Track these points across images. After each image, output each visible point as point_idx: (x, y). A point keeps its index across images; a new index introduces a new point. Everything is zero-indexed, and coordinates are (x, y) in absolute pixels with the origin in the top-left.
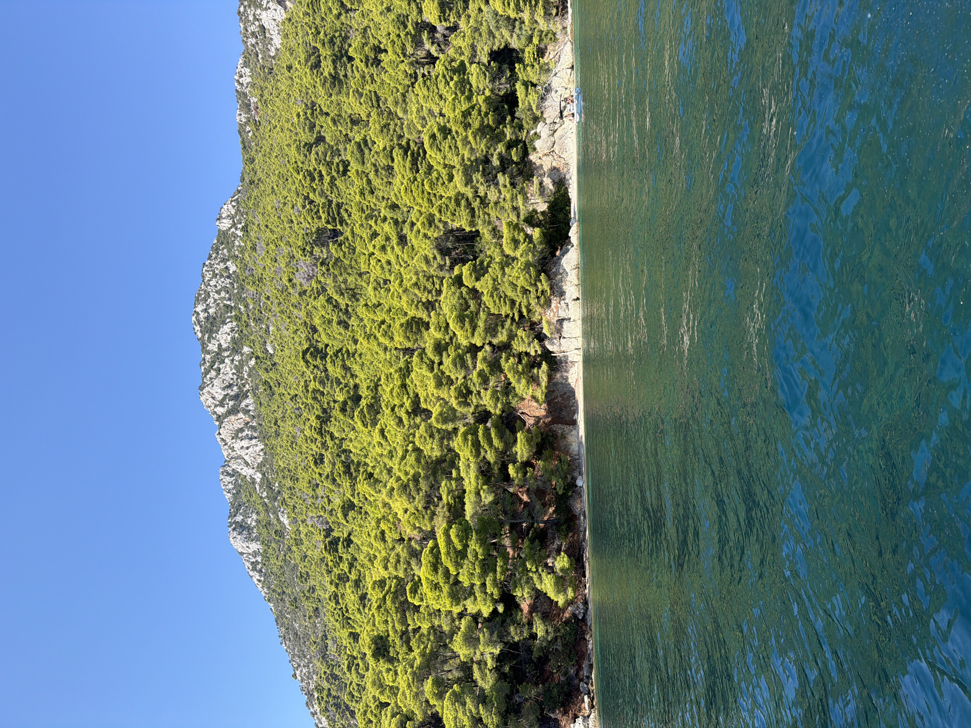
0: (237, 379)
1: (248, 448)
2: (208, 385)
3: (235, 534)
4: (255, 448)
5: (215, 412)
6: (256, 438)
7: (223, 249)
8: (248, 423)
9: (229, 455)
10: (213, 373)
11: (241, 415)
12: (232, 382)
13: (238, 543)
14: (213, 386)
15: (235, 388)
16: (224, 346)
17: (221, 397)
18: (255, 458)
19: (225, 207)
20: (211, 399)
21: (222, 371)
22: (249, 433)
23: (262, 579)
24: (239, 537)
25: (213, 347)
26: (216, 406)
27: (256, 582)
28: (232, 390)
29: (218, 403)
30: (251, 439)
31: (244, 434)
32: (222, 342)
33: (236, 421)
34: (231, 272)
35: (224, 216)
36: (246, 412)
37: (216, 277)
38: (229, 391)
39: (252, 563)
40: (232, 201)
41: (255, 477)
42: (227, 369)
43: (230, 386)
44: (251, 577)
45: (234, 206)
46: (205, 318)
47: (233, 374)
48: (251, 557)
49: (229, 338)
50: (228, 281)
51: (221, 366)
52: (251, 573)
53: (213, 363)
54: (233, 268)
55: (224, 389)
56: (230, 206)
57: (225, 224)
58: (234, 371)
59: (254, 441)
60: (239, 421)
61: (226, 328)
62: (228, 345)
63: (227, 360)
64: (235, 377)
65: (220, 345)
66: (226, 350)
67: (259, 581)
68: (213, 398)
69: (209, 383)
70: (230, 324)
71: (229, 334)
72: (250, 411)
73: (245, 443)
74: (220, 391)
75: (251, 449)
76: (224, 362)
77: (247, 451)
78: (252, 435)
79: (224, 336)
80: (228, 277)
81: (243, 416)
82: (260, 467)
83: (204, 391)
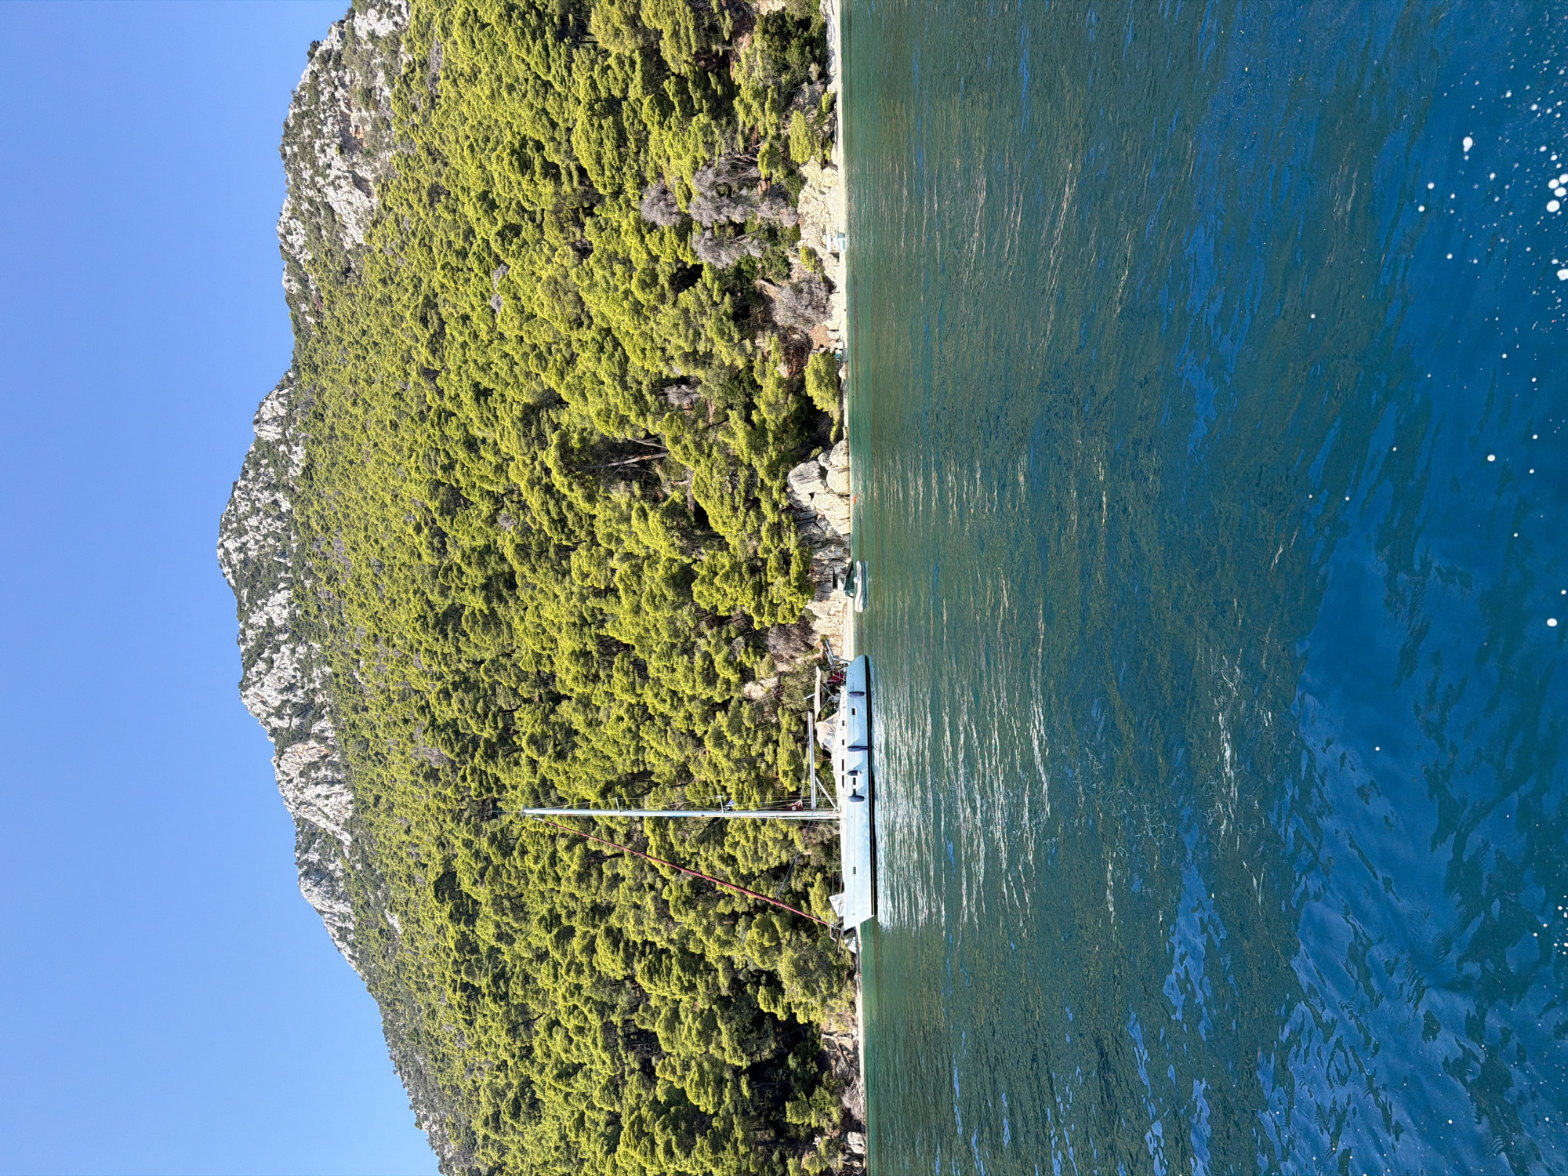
0: (302, 677)
1: (327, 797)
2: (254, 683)
3: (309, 884)
4: (339, 799)
5: (269, 723)
6: (340, 782)
7: (267, 466)
8: (326, 756)
9: (297, 797)
10: (261, 666)
11: (312, 743)
12: (293, 681)
13: (314, 897)
14: (262, 686)
15: (300, 692)
16: (278, 623)
17: (277, 703)
18: (340, 812)
19: (268, 403)
20: (260, 705)
21: (276, 664)
22: (329, 773)
23: (357, 955)
24: (316, 890)
25: (258, 619)
26: (269, 715)
27: (348, 959)
28: (295, 696)
29: (272, 711)
30: (332, 783)
31: (321, 774)
32: (274, 617)
33: (307, 752)
34: (283, 510)
35: (266, 418)
36: (322, 739)
37: (258, 515)
38: (291, 697)
39: (340, 929)
40: (278, 396)
41: (342, 838)
42: (285, 662)
43: (291, 688)
44: (339, 949)
45: (282, 405)
46: (241, 562)
47: (295, 669)
48: (336, 919)
49: (285, 613)
50: (278, 524)
51: (275, 656)
52: (339, 944)
53: (261, 647)
54: (286, 506)
55: (281, 692)
56: (276, 404)
57: (271, 433)
58: (296, 665)
59: (337, 788)
60: (310, 752)
61: (281, 597)
62: (283, 622)
63: (283, 648)
64: (299, 674)
65: (270, 621)
66: (280, 631)
67: (353, 957)
68: (264, 703)
69: (255, 679)
70: (286, 592)
71: (284, 607)
72: (327, 738)
73: (323, 789)
74: (274, 694)
75: (332, 800)
76: (279, 651)
77: (326, 802)
78: (333, 777)
79: (277, 608)
80: (280, 518)
81: (316, 745)
82: (349, 826)
83: (248, 692)
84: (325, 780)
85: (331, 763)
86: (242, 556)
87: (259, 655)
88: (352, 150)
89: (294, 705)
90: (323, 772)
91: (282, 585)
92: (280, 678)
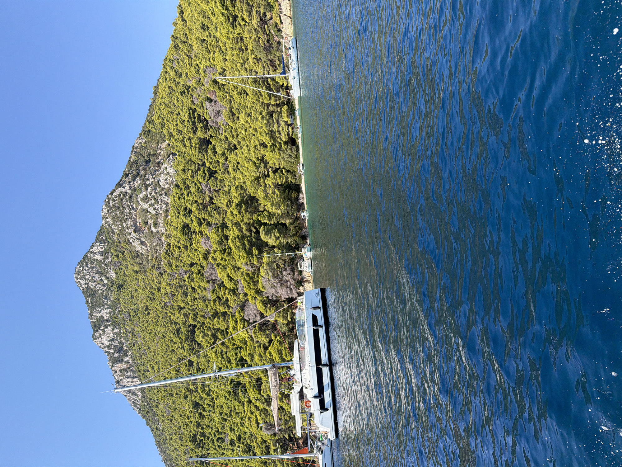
84: (130, 377)
85: (132, 370)
86: (86, 286)
87: (99, 328)
88: (138, 231)
89: (115, 346)
90: (129, 374)
91: (106, 307)
92: (108, 337)
